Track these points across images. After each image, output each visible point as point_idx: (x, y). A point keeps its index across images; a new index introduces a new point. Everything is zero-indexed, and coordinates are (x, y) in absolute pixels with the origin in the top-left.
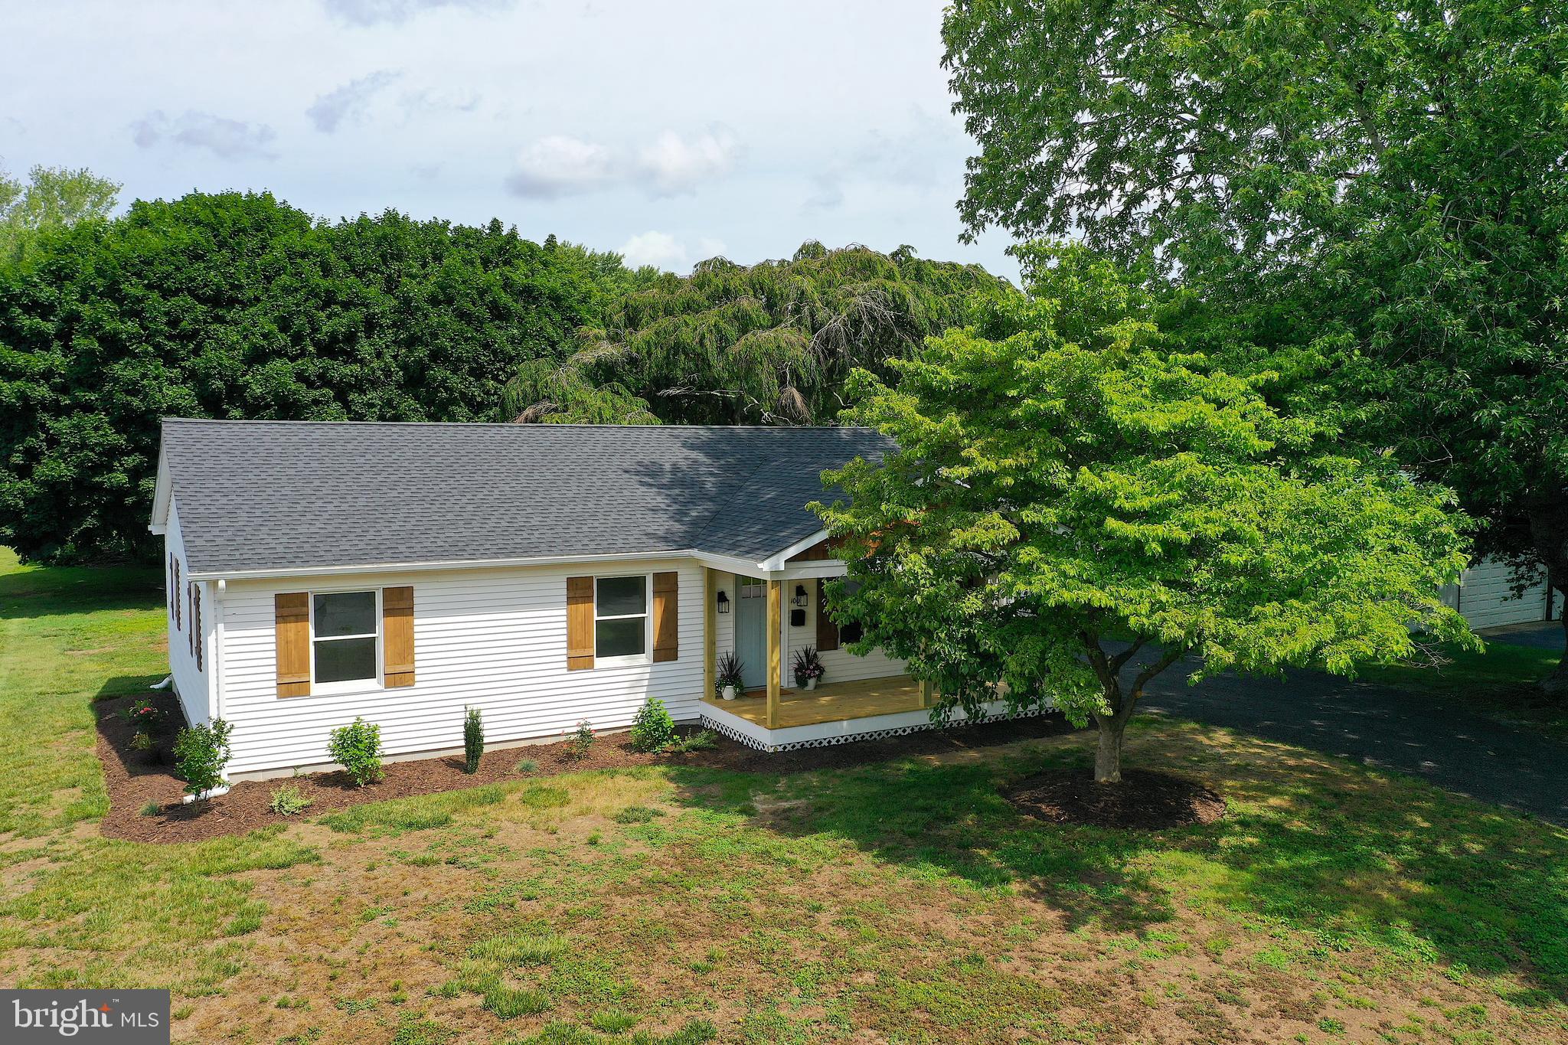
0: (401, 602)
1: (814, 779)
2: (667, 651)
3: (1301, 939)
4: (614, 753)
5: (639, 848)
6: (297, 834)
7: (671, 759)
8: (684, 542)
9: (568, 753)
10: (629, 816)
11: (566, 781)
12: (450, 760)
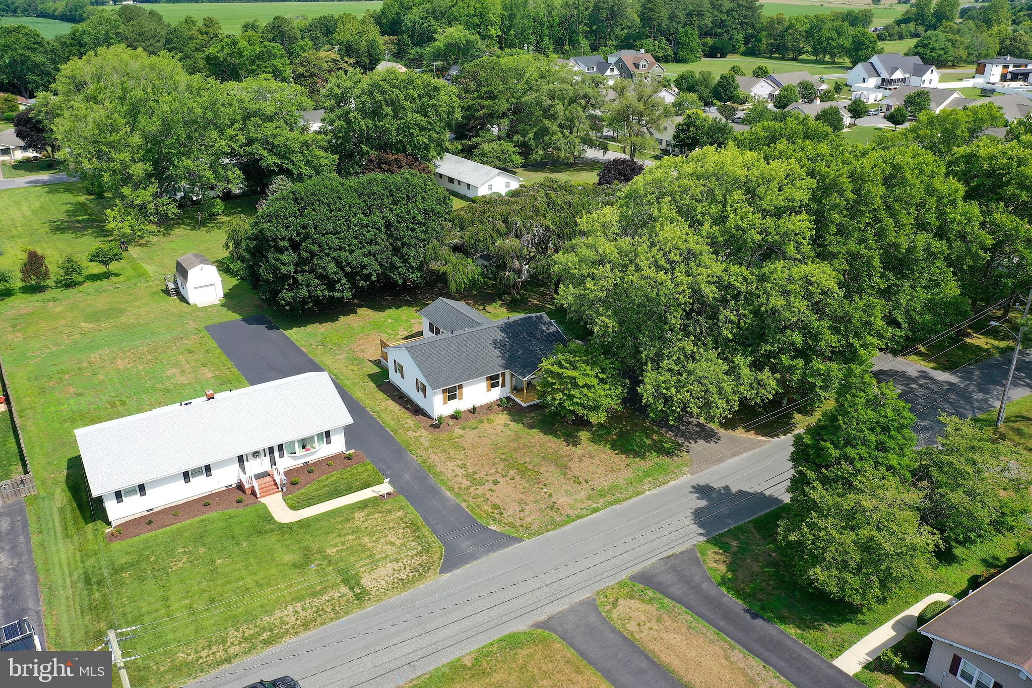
0: (461, 387)
1: (532, 414)
2: (503, 385)
3: (596, 446)
4: (496, 407)
5: (509, 433)
6: (458, 431)
7: (506, 409)
8: (506, 367)
9: (488, 408)
10: (506, 425)
11: (491, 416)
12: (470, 411)
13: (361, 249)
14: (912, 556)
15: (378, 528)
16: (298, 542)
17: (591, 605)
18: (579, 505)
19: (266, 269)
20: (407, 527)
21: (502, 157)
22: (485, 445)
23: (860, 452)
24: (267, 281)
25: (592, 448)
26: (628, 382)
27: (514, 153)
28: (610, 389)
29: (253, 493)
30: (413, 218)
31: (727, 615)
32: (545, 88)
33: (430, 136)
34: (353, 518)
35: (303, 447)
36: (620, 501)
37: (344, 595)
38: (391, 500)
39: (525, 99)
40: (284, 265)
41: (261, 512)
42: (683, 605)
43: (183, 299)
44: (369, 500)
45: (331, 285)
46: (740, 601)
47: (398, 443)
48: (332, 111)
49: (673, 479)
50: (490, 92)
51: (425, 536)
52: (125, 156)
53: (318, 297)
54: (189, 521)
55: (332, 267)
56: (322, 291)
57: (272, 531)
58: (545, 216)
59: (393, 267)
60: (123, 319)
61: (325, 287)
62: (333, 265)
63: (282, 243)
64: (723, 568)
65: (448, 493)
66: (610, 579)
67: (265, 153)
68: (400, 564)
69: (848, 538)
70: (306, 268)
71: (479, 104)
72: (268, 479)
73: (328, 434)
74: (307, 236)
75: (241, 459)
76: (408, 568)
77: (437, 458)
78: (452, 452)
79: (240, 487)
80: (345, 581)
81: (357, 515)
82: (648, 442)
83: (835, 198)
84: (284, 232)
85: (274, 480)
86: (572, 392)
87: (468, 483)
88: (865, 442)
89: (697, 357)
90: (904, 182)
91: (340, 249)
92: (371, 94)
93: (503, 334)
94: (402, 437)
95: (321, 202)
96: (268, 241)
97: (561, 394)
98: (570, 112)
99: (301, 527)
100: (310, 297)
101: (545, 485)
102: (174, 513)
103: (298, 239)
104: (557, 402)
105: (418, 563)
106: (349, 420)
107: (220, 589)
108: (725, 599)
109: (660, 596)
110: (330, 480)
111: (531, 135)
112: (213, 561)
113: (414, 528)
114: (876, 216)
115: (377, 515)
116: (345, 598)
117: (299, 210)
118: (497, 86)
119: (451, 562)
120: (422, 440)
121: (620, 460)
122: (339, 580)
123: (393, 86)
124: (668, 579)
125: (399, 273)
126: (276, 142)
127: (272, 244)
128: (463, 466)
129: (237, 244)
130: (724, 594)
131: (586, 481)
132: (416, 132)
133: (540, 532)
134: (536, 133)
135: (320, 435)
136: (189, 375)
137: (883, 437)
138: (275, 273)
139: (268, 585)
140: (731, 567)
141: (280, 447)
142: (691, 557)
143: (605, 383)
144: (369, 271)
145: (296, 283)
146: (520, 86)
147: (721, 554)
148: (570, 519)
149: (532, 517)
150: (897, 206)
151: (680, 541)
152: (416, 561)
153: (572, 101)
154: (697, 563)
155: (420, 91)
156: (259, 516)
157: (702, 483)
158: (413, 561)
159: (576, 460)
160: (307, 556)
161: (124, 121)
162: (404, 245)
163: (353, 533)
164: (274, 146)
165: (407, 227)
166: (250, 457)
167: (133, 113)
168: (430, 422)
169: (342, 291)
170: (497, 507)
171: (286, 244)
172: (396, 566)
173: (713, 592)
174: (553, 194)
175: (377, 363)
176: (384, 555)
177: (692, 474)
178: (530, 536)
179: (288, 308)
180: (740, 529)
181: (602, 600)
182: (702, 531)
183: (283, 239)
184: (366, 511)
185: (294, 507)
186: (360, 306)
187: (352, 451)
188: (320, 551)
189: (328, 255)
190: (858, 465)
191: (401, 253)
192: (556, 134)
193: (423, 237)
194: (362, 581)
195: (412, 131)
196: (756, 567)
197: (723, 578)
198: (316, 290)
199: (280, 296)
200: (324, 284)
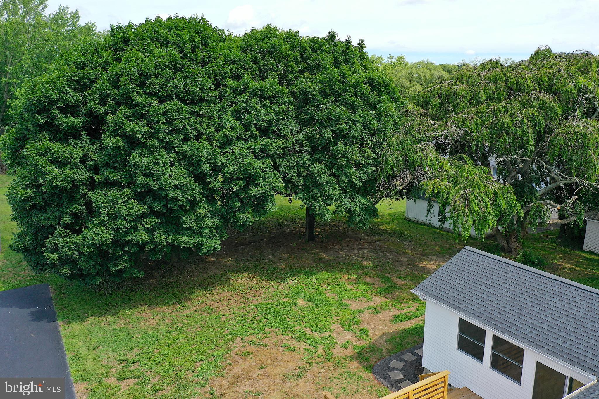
13: (246, 140)
45: (171, 218)
53: (142, 247)
55: (176, 174)
56: (152, 231)
63: (64, 120)
70: (114, 176)
74: (124, 100)
91: (199, 136)
144: (261, 189)
145: (90, 211)
162: (338, 136)
169: (199, 233)
171: (77, 122)
186: (237, 270)
189: (169, 147)
191: (333, 156)
198: (136, 229)
199: (49, 242)
200: (158, 215)
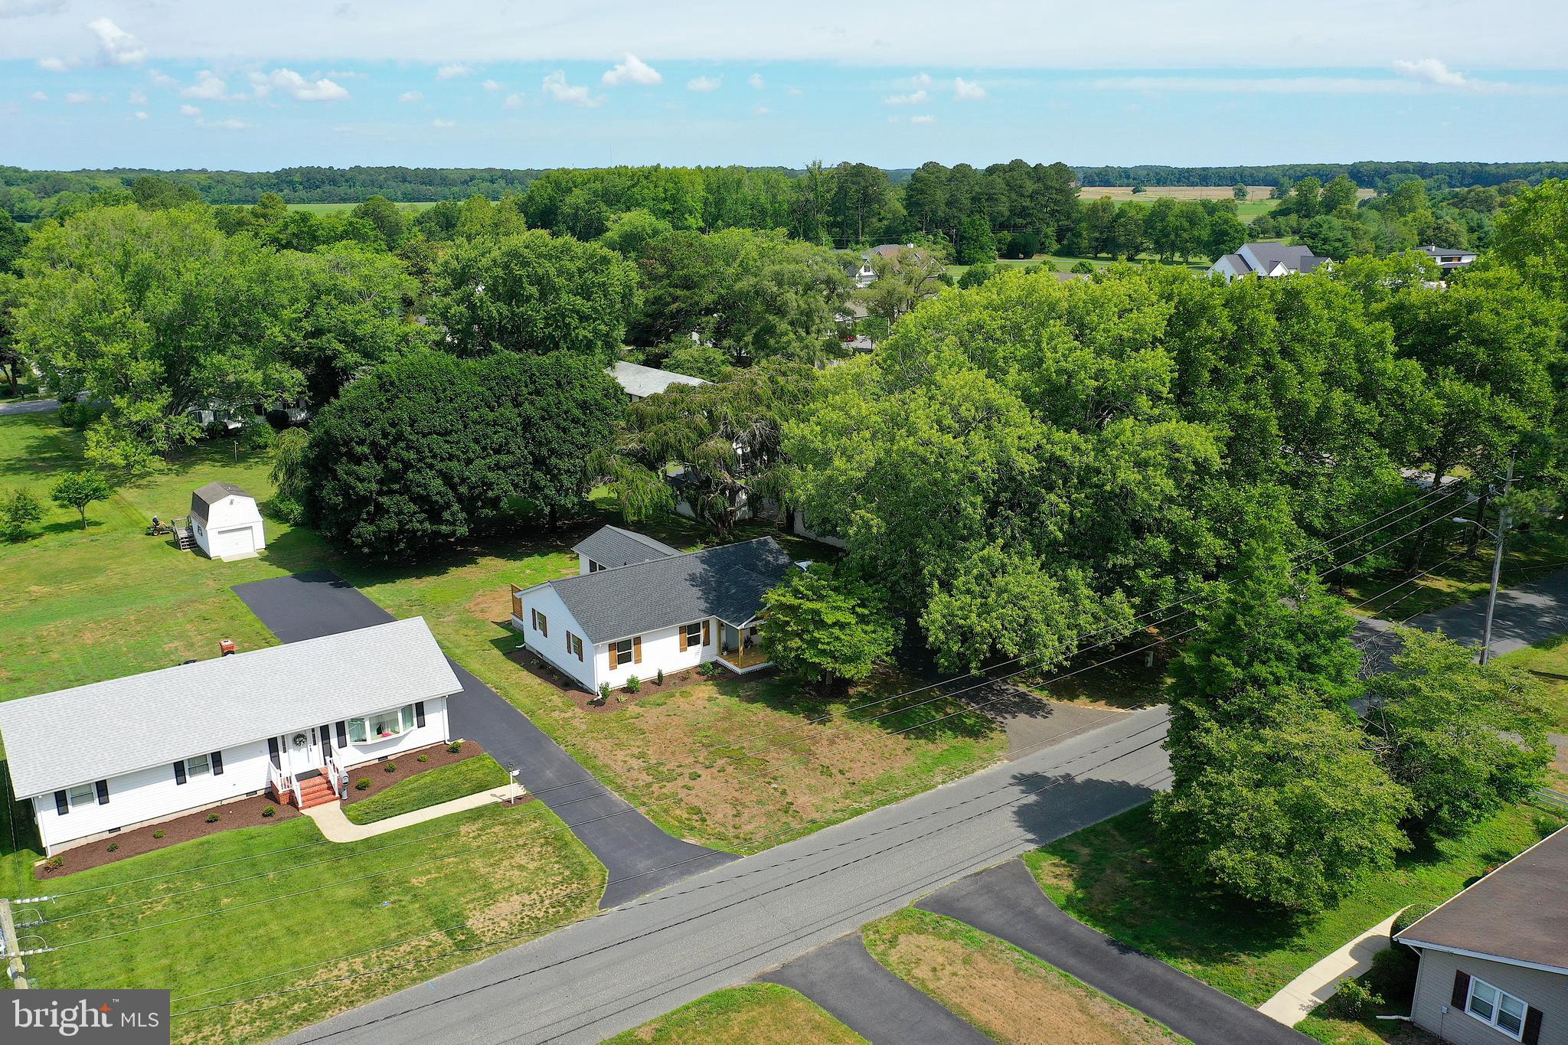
0: (638, 641)
1: (753, 684)
2: (707, 643)
3: (856, 724)
4: (696, 676)
5: (716, 709)
6: (633, 709)
7: (712, 678)
8: (710, 611)
9: (683, 677)
10: (710, 699)
11: (688, 688)
12: (653, 682)
13: (483, 458)
14: (1372, 821)
15: (499, 846)
16: (361, 869)
17: (854, 944)
18: (830, 806)
19: (334, 489)
20: (547, 843)
21: (706, 369)
22: (678, 727)
23: (1275, 670)
24: (334, 508)
25: (851, 726)
26: (903, 621)
27: (723, 362)
28: (874, 632)
29: (293, 802)
30: (566, 413)
31: (1079, 949)
32: (768, 269)
33: (595, 328)
34: (459, 833)
35: (379, 731)
36: (897, 799)
37: (436, 944)
38: (521, 807)
39: (738, 286)
40: (362, 481)
41: (303, 829)
42: (1005, 938)
43: (200, 552)
44: (486, 807)
45: (434, 513)
46: (1099, 930)
47: (536, 729)
48: (446, 294)
49: (982, 767)
50: (686, 278)
51: (577, 856)
52: (121, 347)
53: (414, 532)
54: (180, 845)
55: (437, 484)
56: (421, 522)
57: (321, 854)
58: (769, 407)
59: (536, 487)
60: (100, 580)
61: (423, 515)
62: (439, 481)
63: (359, 449)
64: (1069, 885)
65: (616, 794)
66: (883, 907)
67: (341, 347)
68: (534, 896)
69: (1268, 798)
70: (396, 487)
71: (670, 295)
72: (318, 780)
73: (420, 708)
74: (400, 437)
75: (273, 745)
76: (547, 902)
77: (599, 746)
78: (623, 736)
79: (271, 794)
80: (439, 924)
81: (463, 829)
82: (939, 717)
83: (1205, 329)
84: (363, 432)
85: (329, 782)
86: (816, 634)
87: (650, 779)
88: (1281, 657)
89: (1010, 569)
90: (1304, 312)
91: (451, 457)
92: (506, 267)
93: (706, 567)
94: (541, 721)
95: (421, 388)
96: (337, 445)
97: (797, 640)
98: (806, 302)
99: (370, 848)
100: (401, 531)
101: (775, 779)
102: (154, 834)
103: (384, 442)
104: (793, 654)
105: (563, 893)
106: (456, 686)
107: (224, 941)
108: (1074, 929)
109: (969, 927)
110: (422, 781)
111: (749, 338)
112: (215, 901)
113: (558, 844)
114: (1268, 362)
115: (497, 829)
116: (439, 948)
117: (387, 400)
118: (698, 267)
119: (620, 889)
120: (576, 723)
121: (896, 742)
122: (429, 922)
123: (540, 256)
124: (980, 903)
125: (546, 497)
126: (359, 333)
127: (344, 450)
128: (642, 756)
129: (291, 473)
130: (1072, 921)
131: (841, 772)
132: (574, 322)
133: (768, 842)
134: (756, 336)
135: (406, 710)
136: (199, 650)
137: (1308, 648)
138: (346, 495)
139: (308, 932)
140: (1080, 883)
141: (340, 727)
142: (1016, 872)
143: (868, 623)
144: (496, 492)
145: (381, 510)
146: (731, 270)
147: (1064, 866)
148: (815, 825)
149: (754, 824)
150: (1298, 347)
151: (996, 851)
152: (560, 892)
153: (808, 288)
154: (1026, 879)
155: (579, 263)
156: (299, 835)
157: (1027, 771)
158: (556, 891)
159: (825, 743)
160: (377, 889)
161: (122, 297)
162: (552, 452)
163: (456, 854)
164: (356, 339)
165: (558, 427)
166: (289, 742)
167: (139, 288)
168: (588, 698)
169: (453, 524)
170: (698, 812)
171: (366, 450)
172: (526, 899)
173: (1055, 919)
174: (781, 380)
175: (506, 625)
176: (507, 884)
177: (1011, 760)
178: (751, 851)
179: (366, 550)
180: (1094, 831)
181: (872, 937)
182: (1031, 836)
183: (361, 442)
184: (479, 824)
185: (358, 821)
186: (483, 555)
187: (461, 741)
188: (400, 882)
189: (431, 467)
190: (1274, 690)
191: (548, 466)
192: (786, 334)
193: (582, 440)
194: (469, 924)
195: (568, 320)
196: (1121, 880)
197: (1069, 899)
198: (411, 521)
199: (355, 531)
200: (425, 512)
